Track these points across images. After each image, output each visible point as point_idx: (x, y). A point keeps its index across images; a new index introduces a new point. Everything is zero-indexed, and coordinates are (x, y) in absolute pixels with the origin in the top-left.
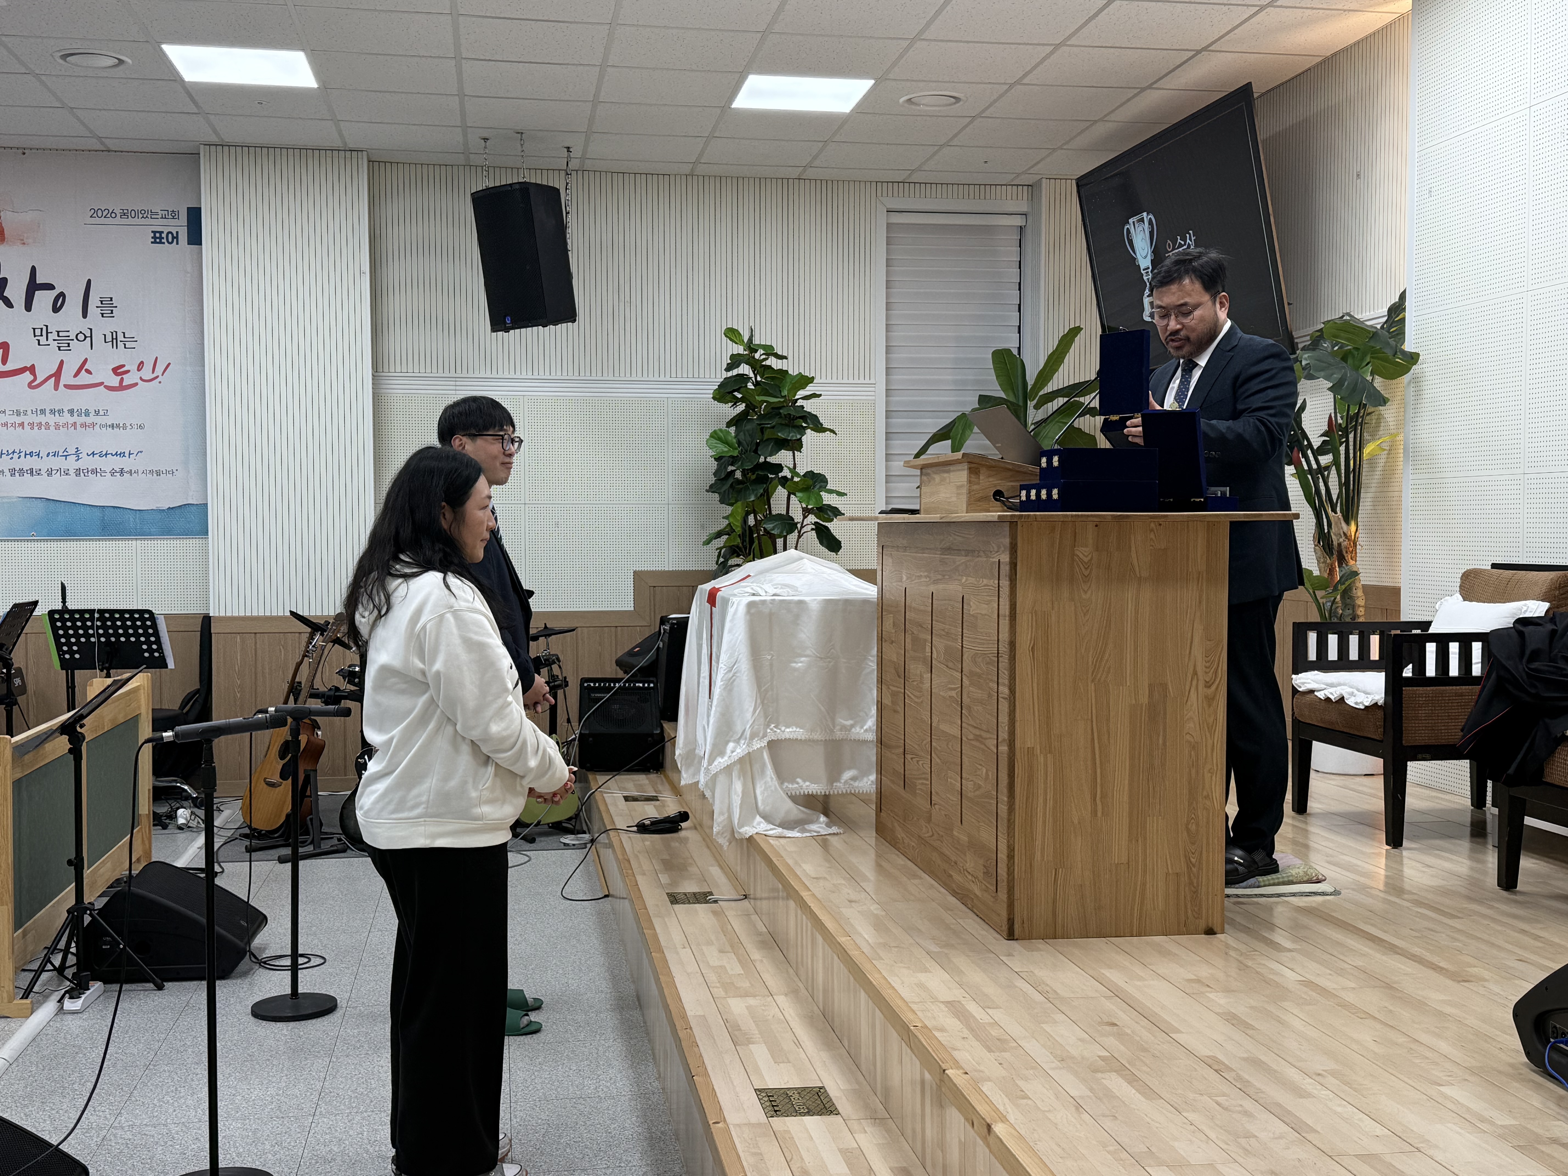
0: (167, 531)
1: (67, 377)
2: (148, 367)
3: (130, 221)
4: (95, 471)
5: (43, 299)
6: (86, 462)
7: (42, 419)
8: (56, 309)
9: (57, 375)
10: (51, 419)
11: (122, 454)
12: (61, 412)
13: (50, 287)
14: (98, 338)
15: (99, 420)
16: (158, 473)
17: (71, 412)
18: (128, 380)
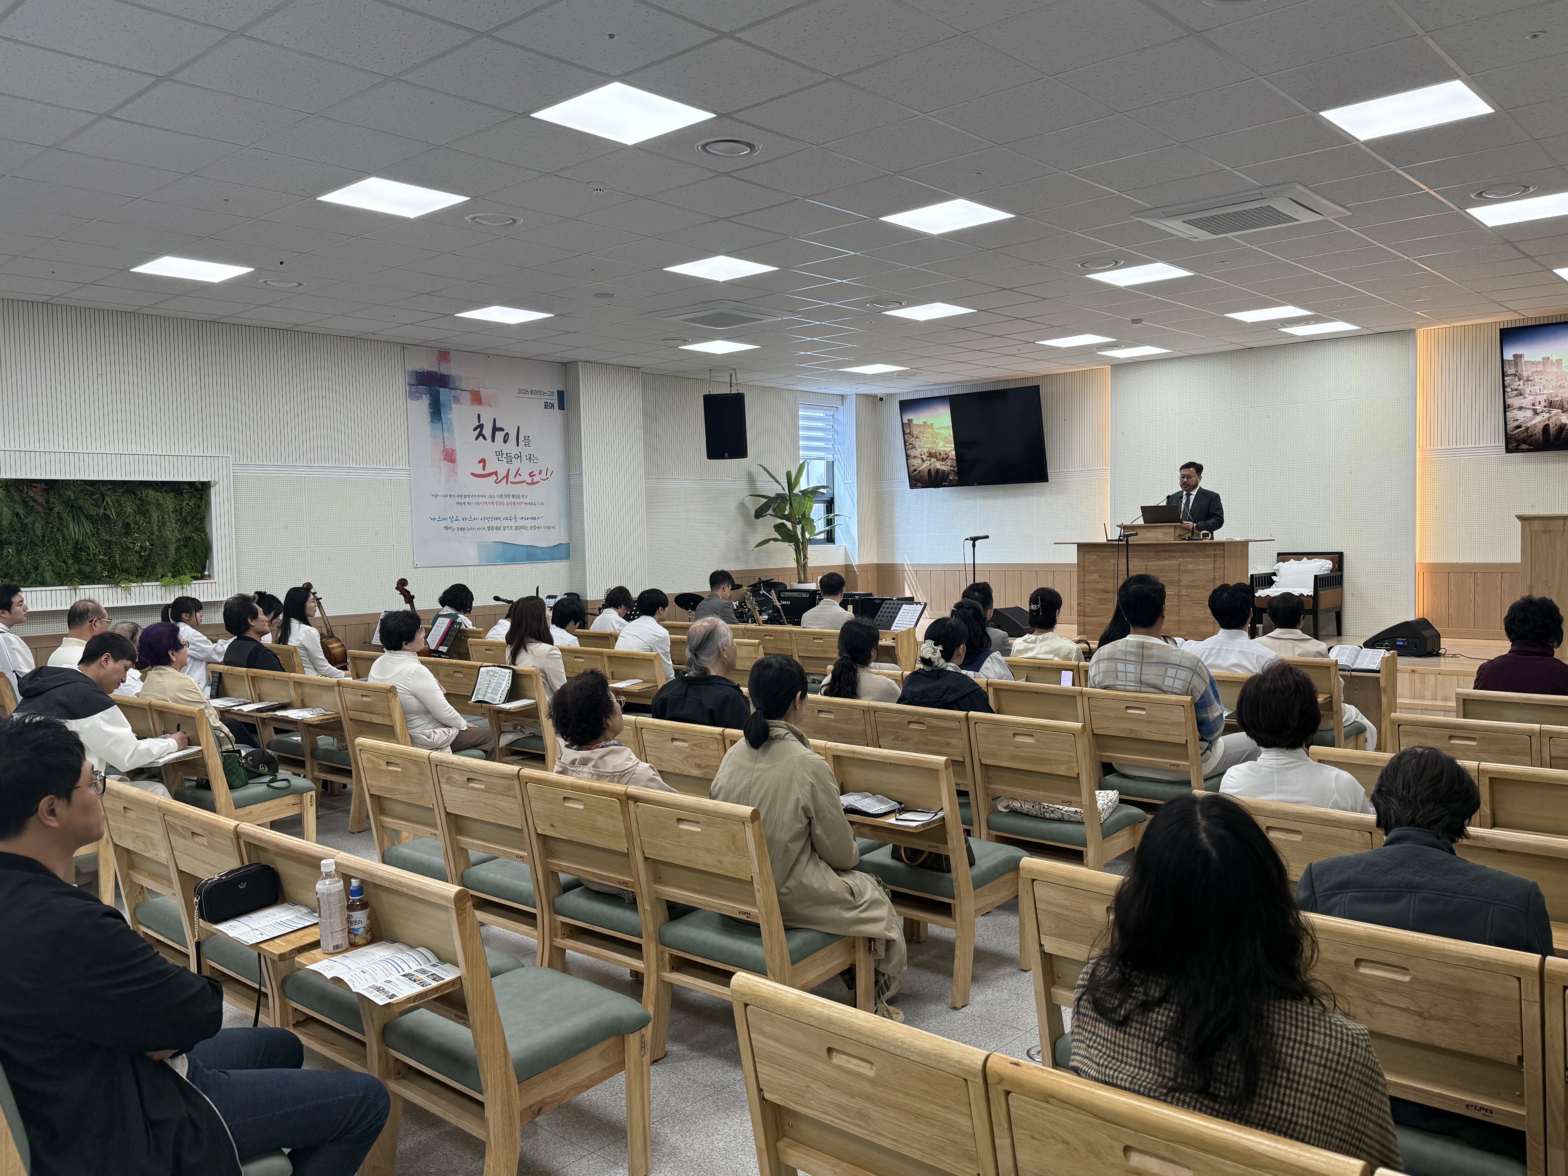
0: (553, 558)
1: (511, 479)
2: (544, 473)
3: (534, 396)
4: (523, 527)
5: (499, 435)
6: (520, 523)
7: (500, 500)
8: (505, 442)
9: (507, 476)
10: (505, 500)
11: (535, 518)
12: (509, 496)
13: (502, 429)
14: (523, 457)
15: (524, 500)
16: (549, 528)
17: (513, 496)
18: (536, 479)
